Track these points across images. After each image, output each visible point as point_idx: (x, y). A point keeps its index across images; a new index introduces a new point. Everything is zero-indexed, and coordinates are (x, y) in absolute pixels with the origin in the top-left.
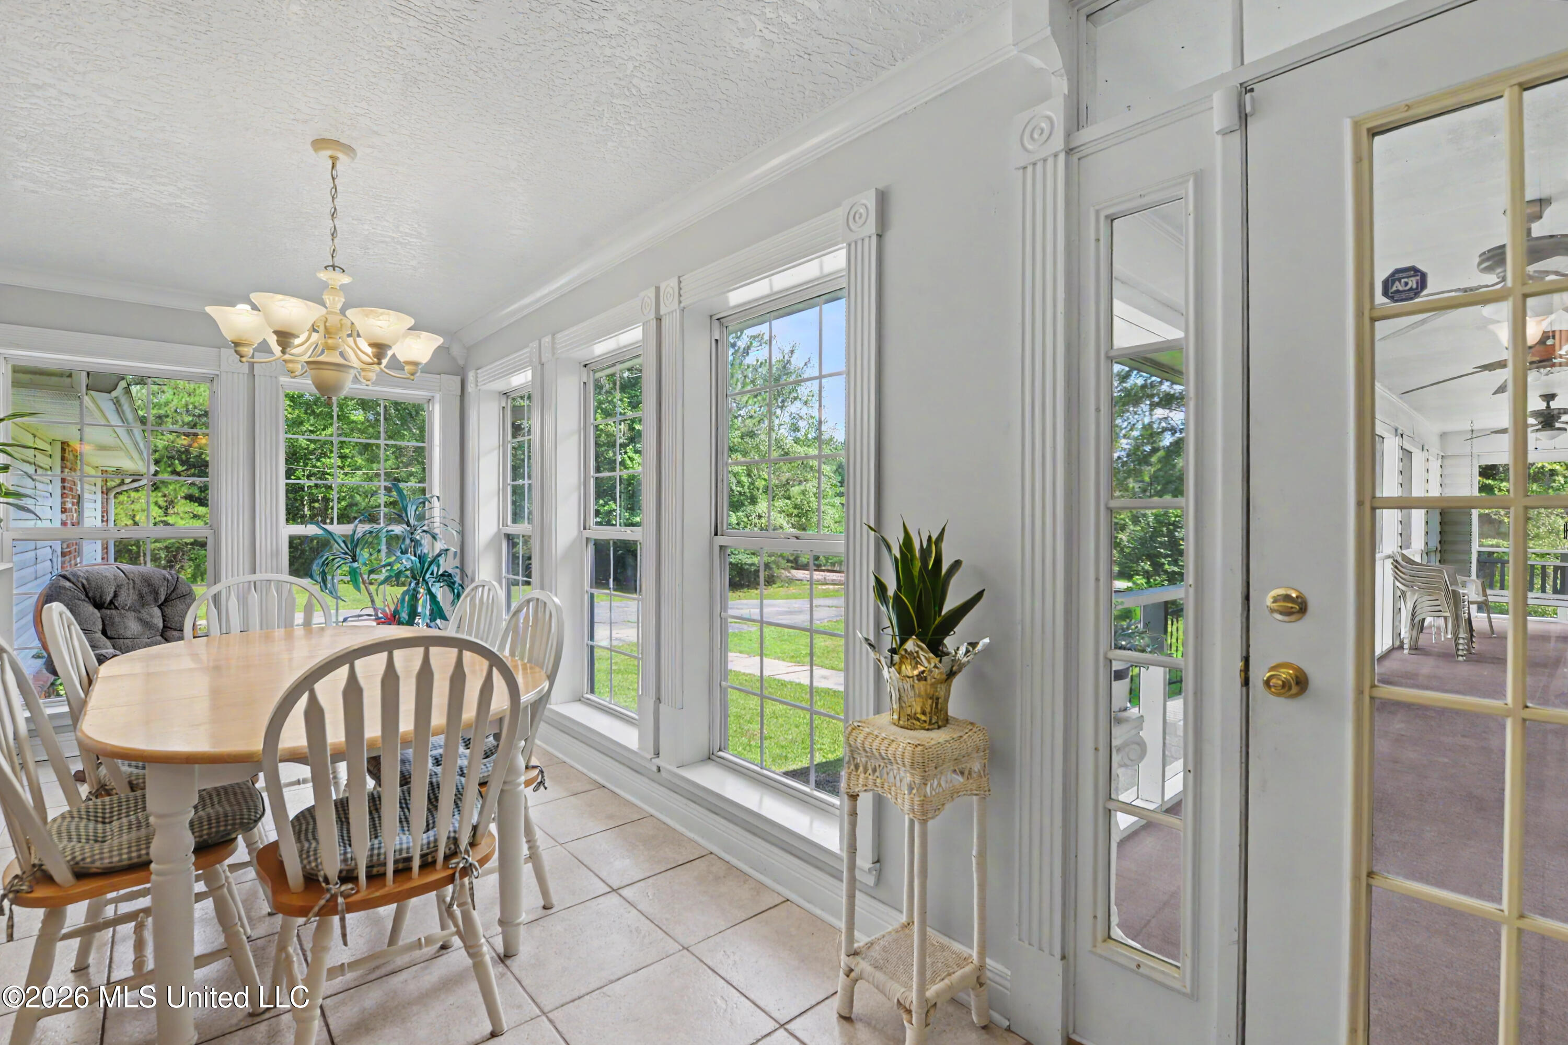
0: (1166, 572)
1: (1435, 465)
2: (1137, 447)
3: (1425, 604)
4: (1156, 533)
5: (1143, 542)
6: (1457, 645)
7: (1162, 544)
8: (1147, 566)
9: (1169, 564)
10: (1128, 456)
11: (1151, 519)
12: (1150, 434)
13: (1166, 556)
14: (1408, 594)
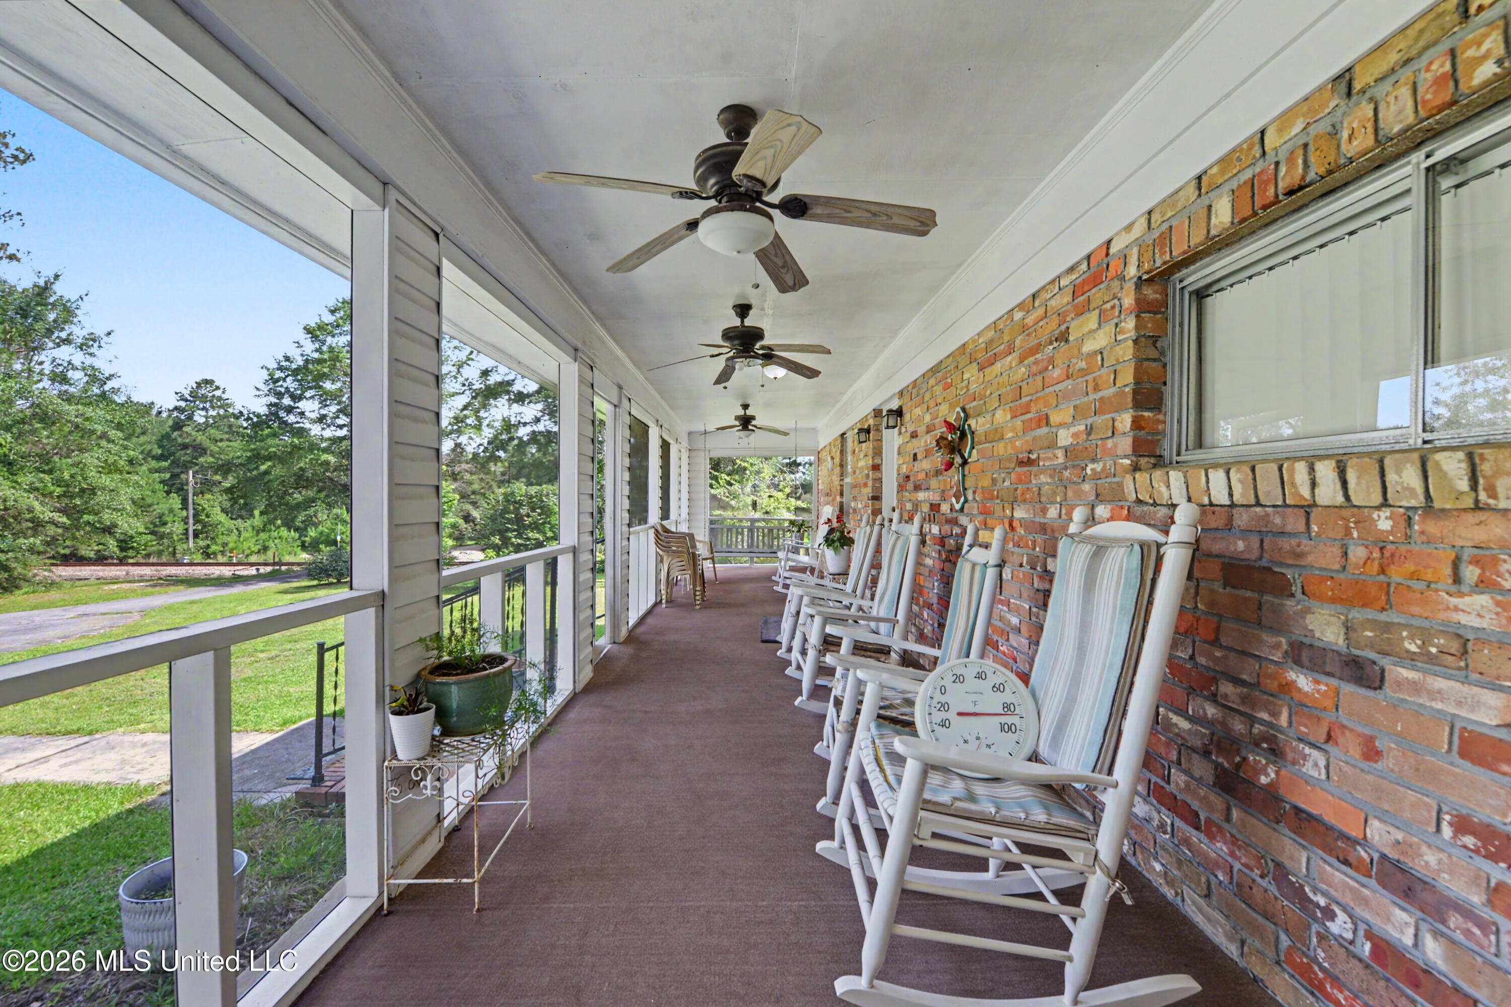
0: (512, 544)
1: (684, 456)
2: (496, 437)
3: (676, 563)
4: (505, 511)
5: (493, 519)
6: (695, 595)
7: (509, 521)
8: (496, 540)
9: (516, 537)
10: (489, 443)
11: (501, 498)
12: (508, 426)
13: (514, 530)
14: (665, 558)
